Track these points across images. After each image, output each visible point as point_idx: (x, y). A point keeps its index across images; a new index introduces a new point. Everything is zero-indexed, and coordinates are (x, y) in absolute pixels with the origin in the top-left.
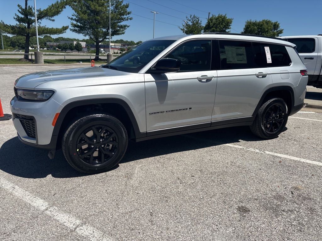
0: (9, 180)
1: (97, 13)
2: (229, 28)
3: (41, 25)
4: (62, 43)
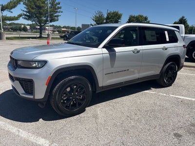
0: (13, 125)
2: (120, 19)
4: (14, 26)
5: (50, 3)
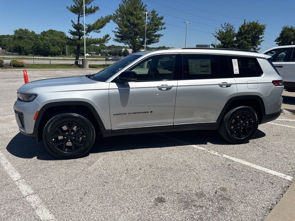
1: (136, 25)
2: (262, 34)
3: (89, 37)
4: (113, 50)
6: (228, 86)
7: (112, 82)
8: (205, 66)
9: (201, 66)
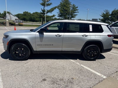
1: (66, 10)
3: (47, 15)
5: (72, 8)
6: (86, 36)
7: (37, 32)
8: (77, 28)
9: (75, 28)
